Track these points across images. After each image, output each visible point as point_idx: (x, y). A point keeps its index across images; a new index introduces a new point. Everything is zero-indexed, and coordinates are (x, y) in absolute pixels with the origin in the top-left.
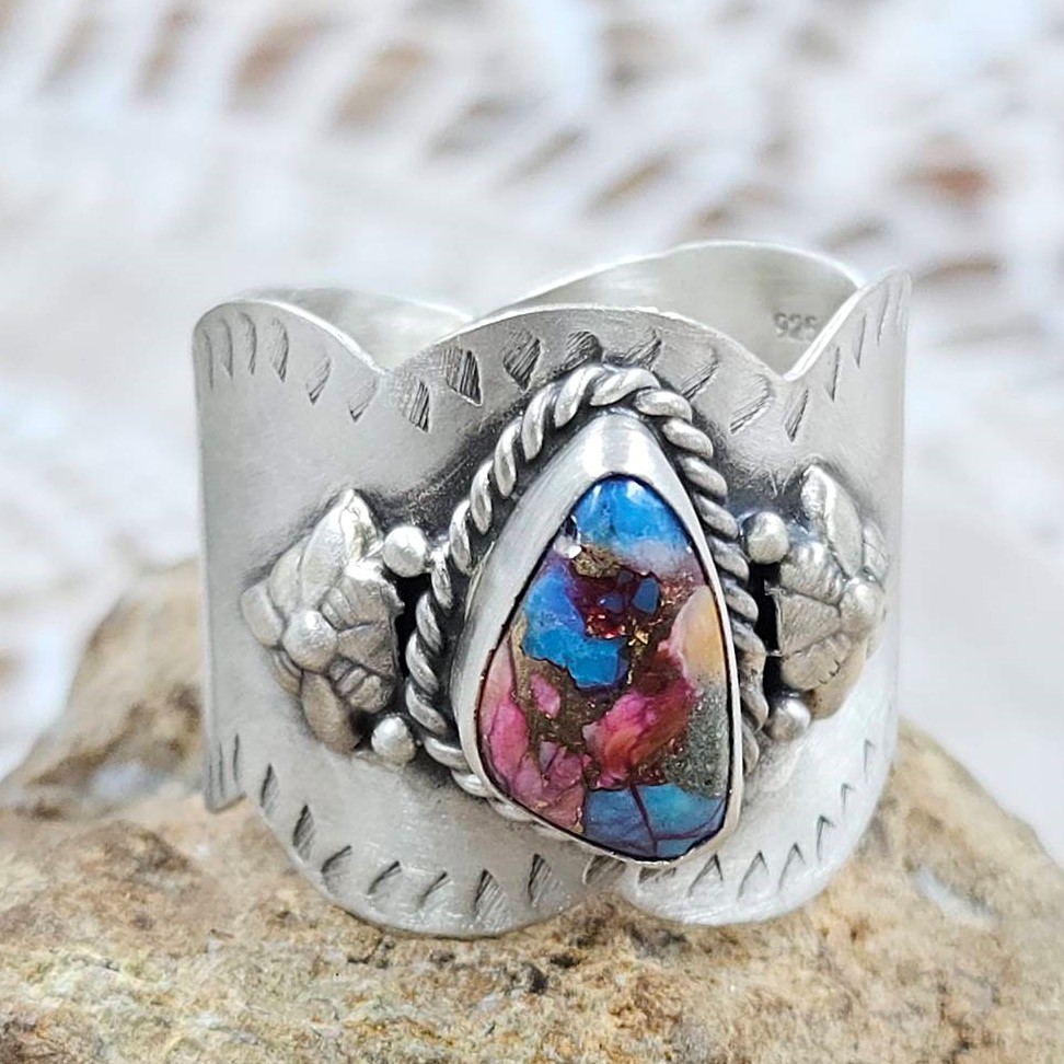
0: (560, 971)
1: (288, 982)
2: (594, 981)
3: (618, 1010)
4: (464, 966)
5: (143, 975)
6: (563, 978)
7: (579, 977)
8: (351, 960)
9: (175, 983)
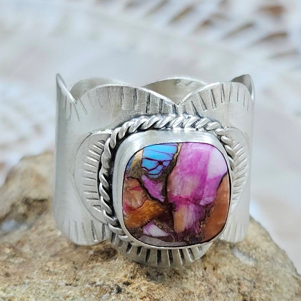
0: (126, 286)
1: (48, 292)
2: (135, 289)
3: (142, 298)
4: (98, 285)
5: (6, 292)
6: (126, 289)
7: (131, 288)
8: (67, 285)
9: (15, 294)
